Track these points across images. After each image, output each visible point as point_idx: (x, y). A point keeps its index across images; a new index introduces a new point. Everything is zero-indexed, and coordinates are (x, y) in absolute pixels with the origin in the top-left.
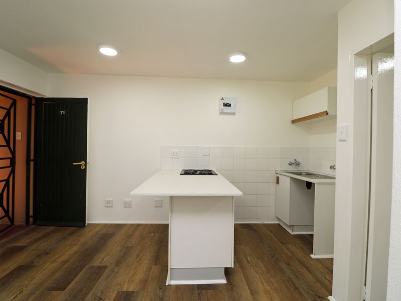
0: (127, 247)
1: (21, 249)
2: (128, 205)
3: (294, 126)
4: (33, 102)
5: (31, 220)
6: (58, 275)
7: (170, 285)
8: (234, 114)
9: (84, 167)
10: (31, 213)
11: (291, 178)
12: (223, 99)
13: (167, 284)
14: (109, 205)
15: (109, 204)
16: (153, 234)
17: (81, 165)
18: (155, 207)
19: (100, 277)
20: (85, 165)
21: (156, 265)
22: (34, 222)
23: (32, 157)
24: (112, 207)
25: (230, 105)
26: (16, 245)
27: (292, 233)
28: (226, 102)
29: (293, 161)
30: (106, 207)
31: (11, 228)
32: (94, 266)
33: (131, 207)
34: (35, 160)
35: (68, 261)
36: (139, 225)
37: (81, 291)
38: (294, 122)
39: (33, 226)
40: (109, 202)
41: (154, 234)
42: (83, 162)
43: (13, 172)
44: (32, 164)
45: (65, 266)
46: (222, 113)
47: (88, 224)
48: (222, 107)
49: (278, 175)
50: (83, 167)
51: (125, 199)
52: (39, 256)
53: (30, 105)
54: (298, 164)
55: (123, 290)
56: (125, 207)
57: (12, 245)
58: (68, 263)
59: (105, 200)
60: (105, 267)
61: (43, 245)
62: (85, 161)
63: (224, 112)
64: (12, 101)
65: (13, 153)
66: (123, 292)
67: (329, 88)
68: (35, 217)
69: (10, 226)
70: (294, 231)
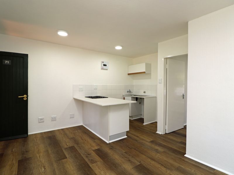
0: (72, 138)
2: (54, 119)
3: (129, 76)
8: (107, 69)
9: (26, 98)
11: (132, 97)
12: (103, 62)
13: (108, 143)
14: (42, 121)
17: (24, 97)
18: (70, 118)
24: (44, 122)
25: (106, 66)
27: (132, 119)
28: (105, 64)
29: (129, 90)
30: (40, 122)
32: (66, 148)
33: (56, 120)
38: (129, 74)
40: (41, 119)
46: (102, 69)
48: (103, 66)
49: (124, 97)
51: (52, 116)
54: (130, 92)
56: (52, 121)
59: (39, 118)
60: (73, 147)
62: (27, 94)
63: (104, 68)
67: (146, 63)
70: (132, 118)
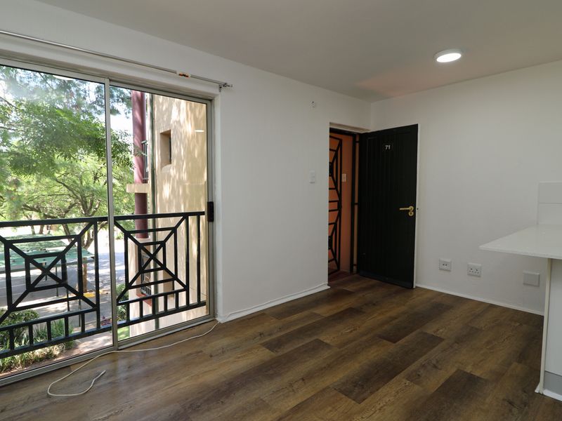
0: (473, 328)
1: (349, 293)
2: (474, 273)
4: (358, 139)
5: (355, 268)
6: (386, 327)
7: (543, 395)
9: (413, 213)
10: (355, 261)
13: (536, 391)
15: (445, 267)
16: (518, 324)
17: (409, 211)
18: (524, 284)
19: (435, 346)
20: (414, 211)
21: (520, 362)
22: (358, 272)
23: (356, 201)
24: (450, 271)
26: (345, 288)
30: (441, 269)
31: (337, 273)
32: (426, 334)
33: (479, 276)
34: (359, 204)
35: (396, 318)
36: (492, 306)
37: (413, 351)
39: (356, 275)
40: (445, 264)
41: (521, 325)
42: (411, 208)
43: (339, 215)
44: (356, 207)
45: (394, 322)
47: (416, 287)
50: (411, 214)
51: (470, 263)
52: (366, 304)
53: (354, 142)
55: (465, 370)
56: (469, 275)
57: (341, 288)
58: (397, 320)
59: (440, 261)
60: (441, 340)
61: (369, 295)
64: (338, 141)
65: (340, 195)
66: (465, 372)
68: (358, 265)
69: (336, 271)
